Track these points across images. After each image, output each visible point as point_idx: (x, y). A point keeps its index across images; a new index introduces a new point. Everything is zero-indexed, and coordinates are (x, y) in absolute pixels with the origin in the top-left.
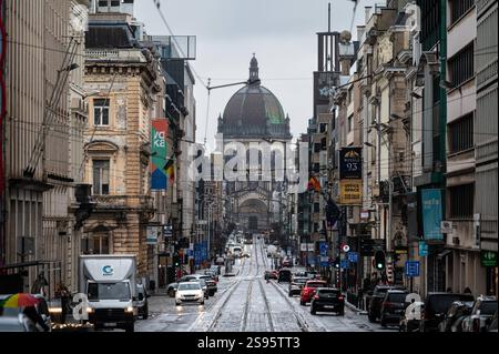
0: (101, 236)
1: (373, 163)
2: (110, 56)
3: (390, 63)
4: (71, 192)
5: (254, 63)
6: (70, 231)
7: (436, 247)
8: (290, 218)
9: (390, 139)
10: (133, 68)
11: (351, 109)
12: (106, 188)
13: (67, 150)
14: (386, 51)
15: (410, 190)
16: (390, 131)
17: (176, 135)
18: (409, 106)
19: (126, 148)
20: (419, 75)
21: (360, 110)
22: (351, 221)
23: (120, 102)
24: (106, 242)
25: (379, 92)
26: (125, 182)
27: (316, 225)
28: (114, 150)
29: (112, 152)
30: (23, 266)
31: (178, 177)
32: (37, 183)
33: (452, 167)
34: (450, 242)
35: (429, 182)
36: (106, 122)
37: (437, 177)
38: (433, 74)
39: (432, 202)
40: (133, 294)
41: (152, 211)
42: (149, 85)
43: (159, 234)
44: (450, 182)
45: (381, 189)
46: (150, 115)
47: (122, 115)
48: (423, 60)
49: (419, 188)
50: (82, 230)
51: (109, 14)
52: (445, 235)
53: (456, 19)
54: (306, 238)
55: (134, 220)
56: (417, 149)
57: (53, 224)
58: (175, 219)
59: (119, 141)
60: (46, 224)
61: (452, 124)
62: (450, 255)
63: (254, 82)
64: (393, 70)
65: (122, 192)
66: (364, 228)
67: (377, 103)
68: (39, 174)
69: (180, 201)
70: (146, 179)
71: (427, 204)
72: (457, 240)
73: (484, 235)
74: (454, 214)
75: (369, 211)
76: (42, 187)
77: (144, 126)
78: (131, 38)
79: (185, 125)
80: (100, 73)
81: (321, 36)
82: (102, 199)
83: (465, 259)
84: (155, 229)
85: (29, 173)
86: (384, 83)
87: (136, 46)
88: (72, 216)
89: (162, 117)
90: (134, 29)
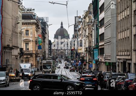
0: (27, 59)
1: (85, 44)
2: (29, 21)
3: (88, 22)
4: (19, 50)
5: (62, 23)
6: (18, 58)
7: (97, 61)
8: (69, 56)
9: (88, 38)
10: (34, 24)
11: (81, 32)
12: (28, 49)
13: (18, 41)
14: (87, 20)
15: (92, 49)
16: (88, 37)
17: (44, 38)
18: (92, 31)
19: (32, 41)
20: (93, 25)
21: (82, 33)
22: (81, 56)
23: (31, 31)
24: (28, 61)
25: (86, 28)
26: (32, 47)
27: (74, 57)
28: (30, 41)
29: (29, 41)
30: (7, 65)
31: (45, 47)
32: (10, 48)
33: (100, 44)
34: (100, 60)
35: (95, 47)
36: (28, 35)
37: (97, 46)
38: (96, 24)
39: (96, 52)
40: (31, 71)
41: (38, 54)
42: (37, 27)
43: (40, 59)
44: (100, 47)
45: (86, 49)
46: (38, 33)
47: (31, 34)
48: (94, 21)
49: (93, 49)
50: (21, 58)
51: (29, 12)
52: (99, 59)
53: (101, 12)
54: (72, 60)
55: (34, 56)
56: (93, 40)
57: (14, 57)
58: (44, 56)
59: (31, 39)
60: (13, 57)
61: (100, 35)
62: (100, 63)
63: (62, 27)
64: (88, 24)
65: (32, 50)
66: (83, 57)
67: (86, 31)
68: (11, 46)
69: (45, 52)
70: (37, 47)
71: (95, 52)
72: (101, 60)
73: (106, 59)
74: (101, 54)
75: (84, 54)
76: (11, 49)
77: (36, 36)
78: (33, 17)
79: (46, 36)
80: (27, 25)
81: (75, 17)
82: (27, 51)
83: (103, 64)
84: (39, 58)
85: (8, 46)
86: (87, 27)
87: (34, 19)
88: (19, 55)
89: (41, 34)
90: (34, 15)
